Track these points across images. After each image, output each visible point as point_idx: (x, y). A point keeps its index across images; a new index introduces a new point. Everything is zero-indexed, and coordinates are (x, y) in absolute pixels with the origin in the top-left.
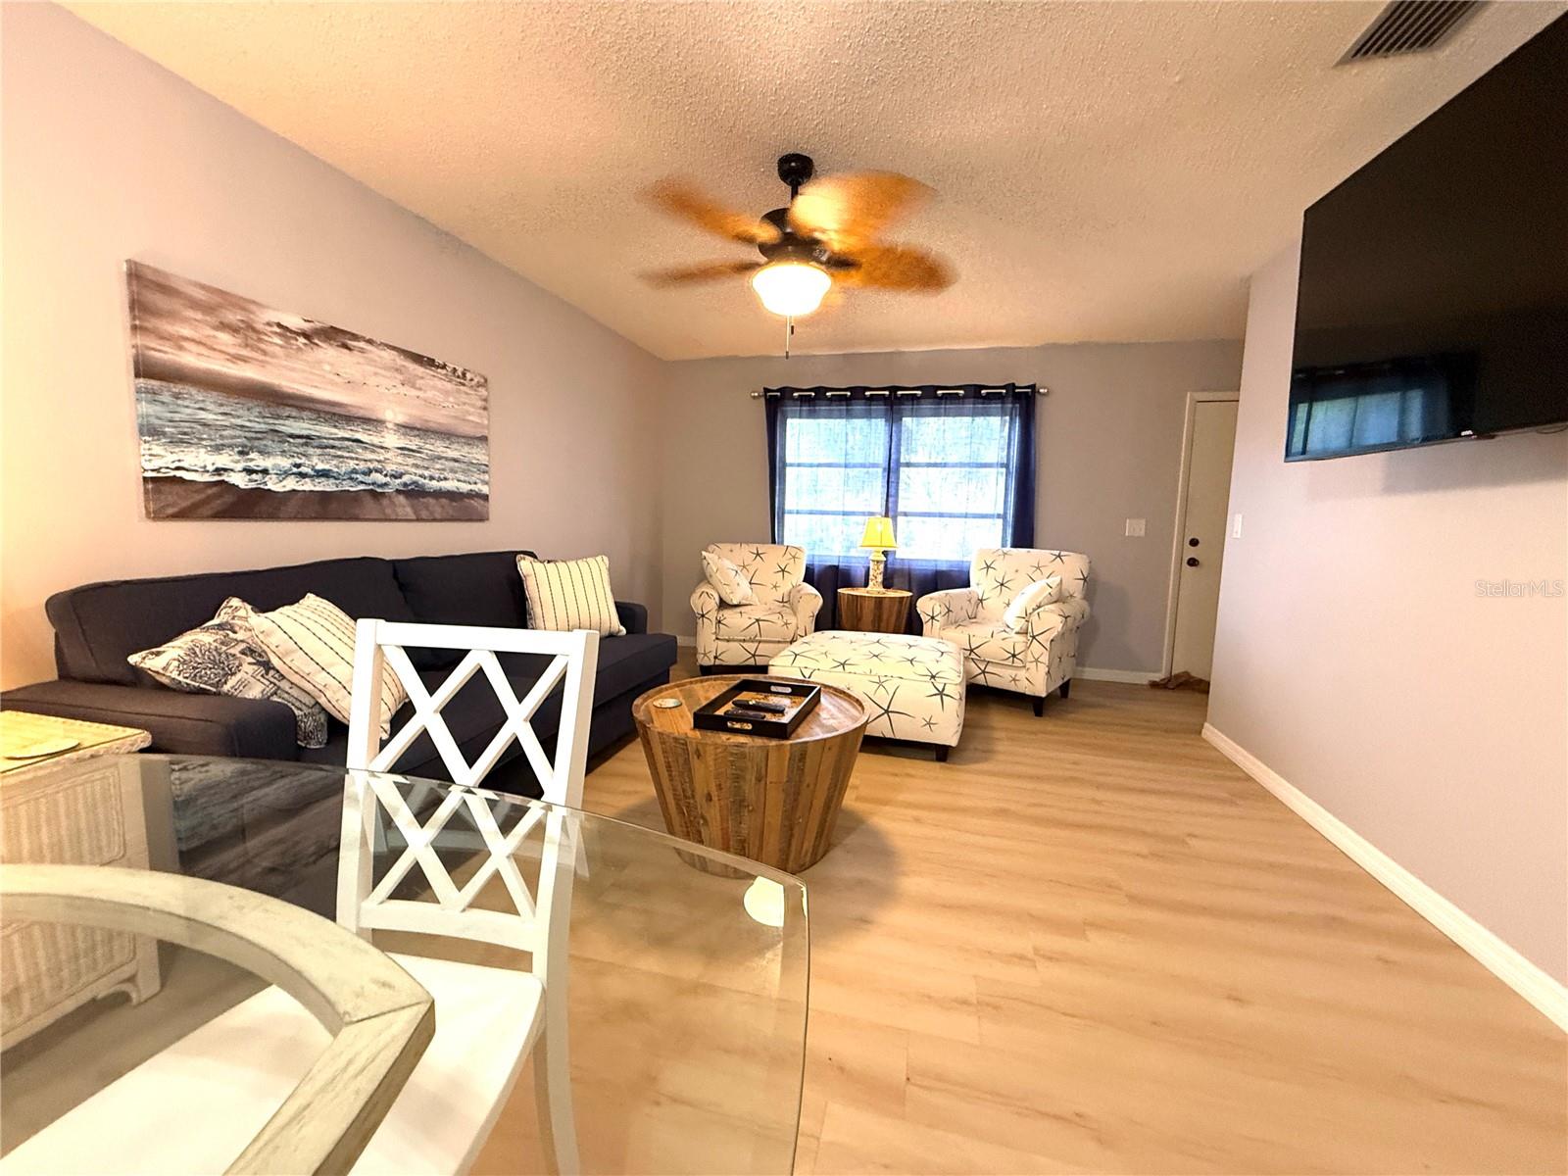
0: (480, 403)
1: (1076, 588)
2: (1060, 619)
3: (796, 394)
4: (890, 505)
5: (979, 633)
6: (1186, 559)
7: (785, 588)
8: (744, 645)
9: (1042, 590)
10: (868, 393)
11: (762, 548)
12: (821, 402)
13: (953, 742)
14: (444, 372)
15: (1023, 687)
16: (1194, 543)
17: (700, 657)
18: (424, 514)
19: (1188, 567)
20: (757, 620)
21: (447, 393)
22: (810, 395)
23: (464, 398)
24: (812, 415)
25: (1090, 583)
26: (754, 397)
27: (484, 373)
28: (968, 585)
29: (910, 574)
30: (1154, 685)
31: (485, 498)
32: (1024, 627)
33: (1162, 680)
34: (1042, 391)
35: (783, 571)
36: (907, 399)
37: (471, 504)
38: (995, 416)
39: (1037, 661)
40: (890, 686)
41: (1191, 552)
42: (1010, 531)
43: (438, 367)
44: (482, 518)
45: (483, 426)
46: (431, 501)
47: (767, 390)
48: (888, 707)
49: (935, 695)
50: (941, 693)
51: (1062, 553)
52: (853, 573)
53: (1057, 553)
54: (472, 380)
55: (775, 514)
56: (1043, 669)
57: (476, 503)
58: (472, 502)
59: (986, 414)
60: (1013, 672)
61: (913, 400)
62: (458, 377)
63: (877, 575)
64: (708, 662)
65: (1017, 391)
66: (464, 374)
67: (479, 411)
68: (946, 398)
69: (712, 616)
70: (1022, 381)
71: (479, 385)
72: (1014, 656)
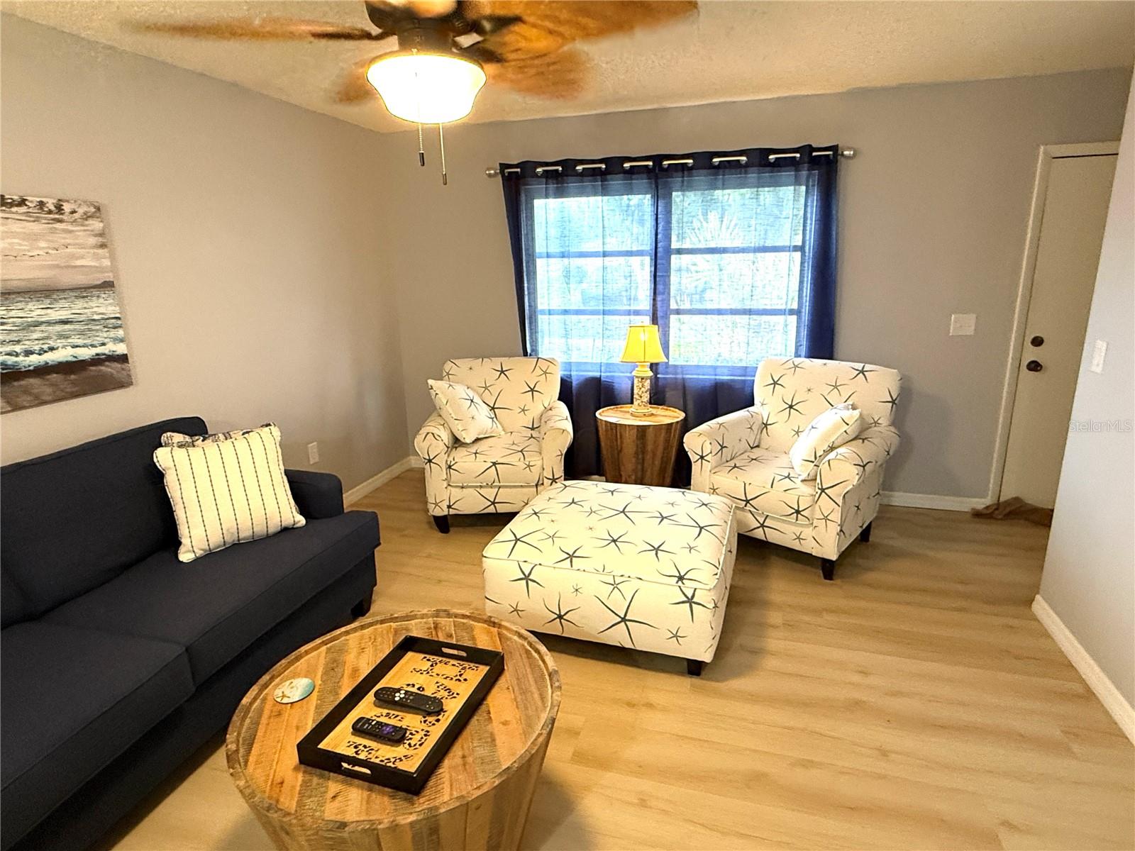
0: (93, 241)
1: (882, 413)
2: (855, 470)
3: (539, 170)
4: (659, 304)
5: (757, 479)
6: (1025, 363)
7: (536, 409)
8: (482, 491)
9: (836, 428)
10: (627, 165)
11: (507, 363)
12: (570, 178)
13: (707, 657)
14: (23, 209)
15: (809, 547)
16: (1037, 342)
17: (431, 507)
18: (24, 399)
19: (1028, 371)
20: (494, 464)
21: (33, 238)
22: (557, 170)
23: (61, 239)
24: (560, 193)
25: (901, 404)
26: (490, 175)
27: (93, 197)
28: (751, 403)
29: (684, 387)
30: (978, 515)
31: (123, 359)
32: (812, 474)
33: (987, 508)
34: (846, 153)
35: (532, 390)
36: (676, 171)
37: (100, 371)
38: (787, 185)
39: (826, 518)
40: (628, 589)
41: (1031, 354)
42: (804, 333)
43: (12, 205)
44: (122, 383)
45: (101, 269)
46: (33, 381)
47: (504, 166)
48: (625, 615)
49: (683, 602)
50: (690, 601)
51: (868, 367)
52: (616, 386)
53: (859, 366)
54: (73, 212)
55: (524, 317)
56: (833, 529)
57: (106, 369)
58: (103, 368)
59: (776, 184)
60: (798, 530)
61: (683, 171)
62: (50, 212)
63: (642, 392)
64: (441, 511)
65: (814, 154)
66: (59, 208)
67: (92, 251)
68: (725, 168)
69: (441, 460)
70: (820, 140)
71: (87, 217)
72: (798, 512)
